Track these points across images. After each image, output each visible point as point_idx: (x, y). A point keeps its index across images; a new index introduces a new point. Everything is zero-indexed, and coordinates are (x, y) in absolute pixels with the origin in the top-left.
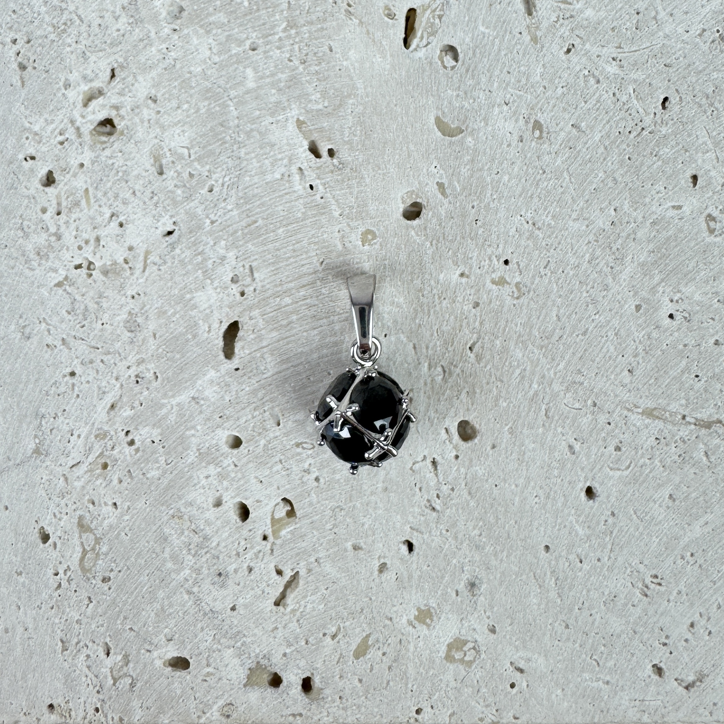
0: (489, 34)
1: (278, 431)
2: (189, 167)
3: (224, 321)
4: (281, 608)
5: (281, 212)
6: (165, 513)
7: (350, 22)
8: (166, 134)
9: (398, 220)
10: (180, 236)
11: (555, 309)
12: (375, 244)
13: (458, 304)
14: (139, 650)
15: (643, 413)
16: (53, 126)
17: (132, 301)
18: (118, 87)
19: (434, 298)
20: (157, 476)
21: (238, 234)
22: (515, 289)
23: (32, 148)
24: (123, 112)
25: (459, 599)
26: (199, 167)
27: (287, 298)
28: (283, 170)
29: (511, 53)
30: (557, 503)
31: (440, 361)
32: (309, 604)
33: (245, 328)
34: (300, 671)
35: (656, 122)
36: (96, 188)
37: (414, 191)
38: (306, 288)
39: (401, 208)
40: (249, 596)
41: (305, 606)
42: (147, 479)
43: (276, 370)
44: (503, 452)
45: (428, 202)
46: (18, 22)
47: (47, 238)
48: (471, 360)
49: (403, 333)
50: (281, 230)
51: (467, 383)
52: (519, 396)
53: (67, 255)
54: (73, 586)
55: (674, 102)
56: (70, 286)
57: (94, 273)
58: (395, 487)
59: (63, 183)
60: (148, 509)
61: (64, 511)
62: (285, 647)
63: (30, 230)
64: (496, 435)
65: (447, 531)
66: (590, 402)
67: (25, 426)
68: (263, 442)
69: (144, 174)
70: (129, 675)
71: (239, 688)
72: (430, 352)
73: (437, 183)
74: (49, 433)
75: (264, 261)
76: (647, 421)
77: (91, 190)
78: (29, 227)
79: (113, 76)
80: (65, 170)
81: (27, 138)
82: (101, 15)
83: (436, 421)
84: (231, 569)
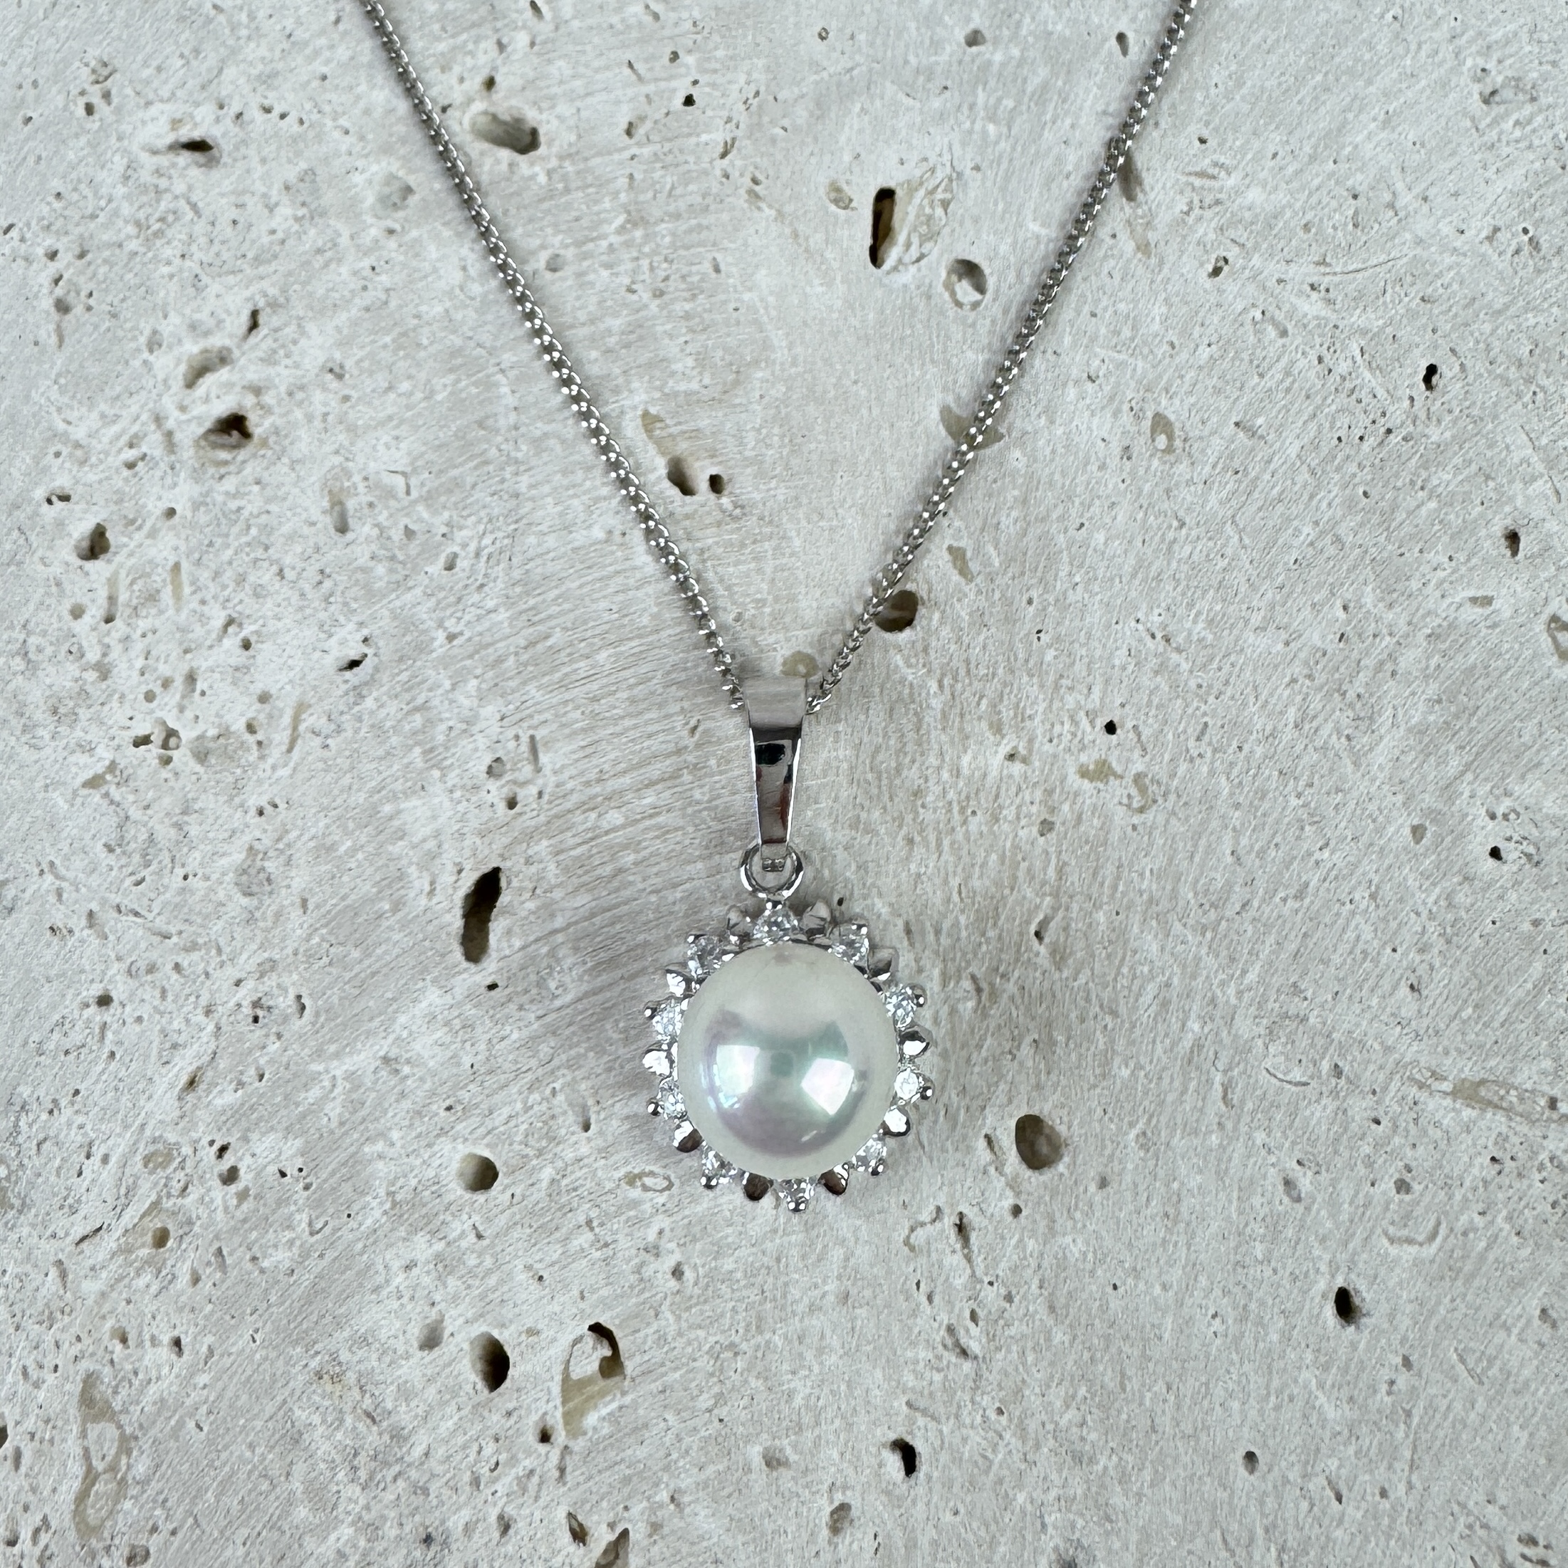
0: (1048, 237)
1: (584, 1145)
2: (407, 515)
3: (467, 867)
5: (606, 617)
6: (299, 1366)
7: (757, 214)
8: (360, 444)
10: (377, 669)
11: (1228, 836)
13: (1005, 826)
15: (1454, 1094)
16: (118, 428)
17: (258, 819)
18: (264, 346)
19: (950, 811)
20: (287, 1264)
21: (506, 665)
22: (1133, 790)
23: (67, 476)
24: (268, 399)
26: (425, 515)
27: (615, 813)
28: (612, 521)
29: (1097, 275)
31: (968, 963)
33: (515, 883)
35: (1416, 417)
36: (198, 562)
38: (659, 787)
42: (262, 1270)
43: (585, 987)
44: (1129, 1196)
45: (930, 592)
46: (64, 217)
47: (77, 674)
48: (1039, 960)
49: (880, 895)
50: (602, 657)
51: (1033, 1019)
52: (1159, 1049)
53: (117, 714)
55: (1449, 375)
56: (118, 785)
57: (175, 754)
58: (868, 1293)
59: (125, 551)
60: (257, 1356)
61: (50, 1360)
63: (41, 657)
64: (1108, 1151)
65: (1000, 1412)
66: (1326, 1066)
68: (547, 1173)
69: (306, 530)
72: (945, 941)
73: (950, 549)
74: (34, 1151)
75: (563, 726)
76: (1467, 1113)
77: (185, 566)
78: (40, 650)
79: (254, 325)
80: (132, 522)
81: (57, 455)
82: (240, 201)
83: (962, 1116)
84: (458, 1522)
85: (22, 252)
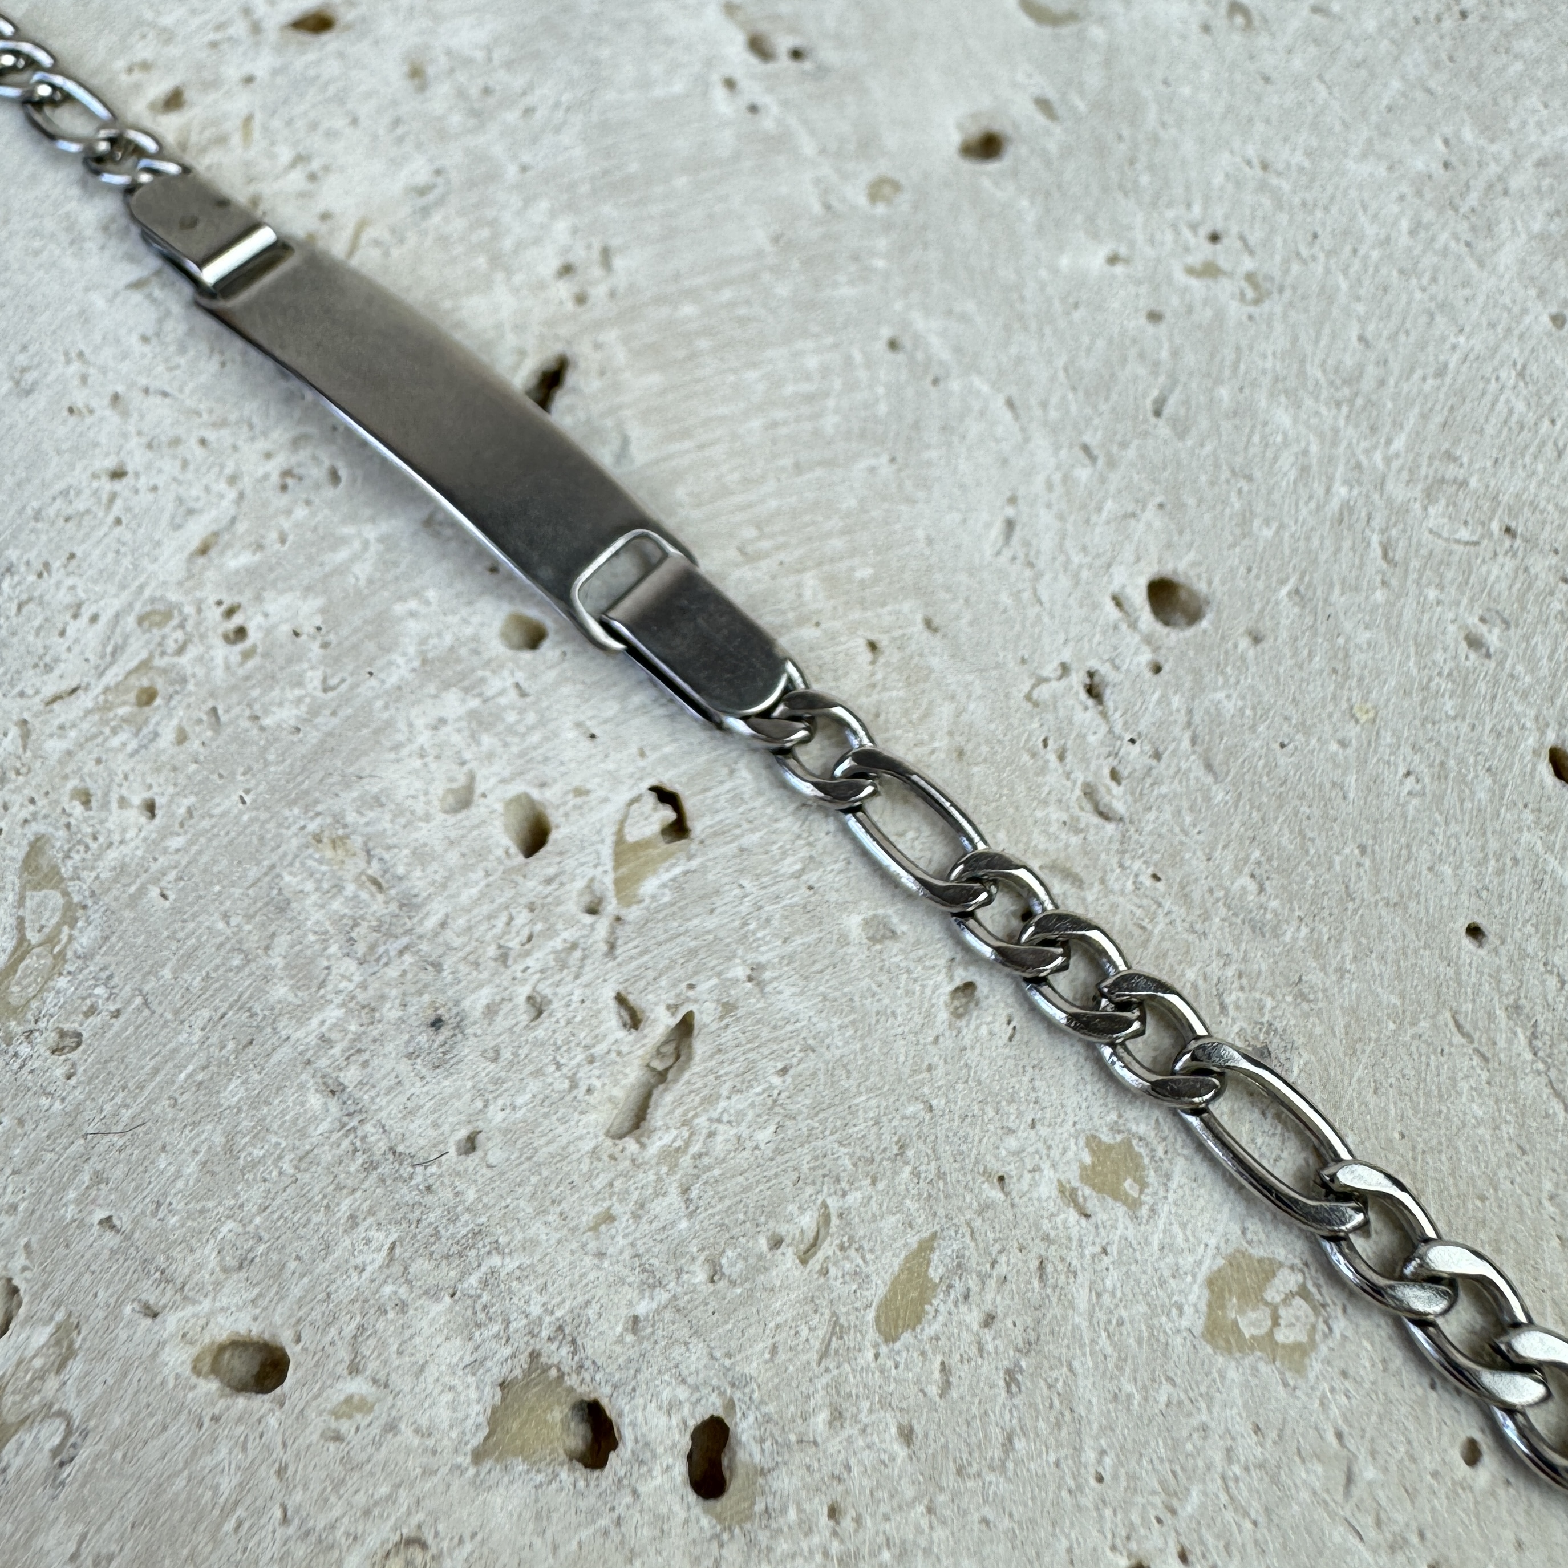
2: (485, 78)
4: (632, 1144)
6: (294, 829)
8: (445, 26)
9: (950, 157)
11: (1353, 323)
12: (901, 201)
13: (1110, 316)
16: (206, 17)
20: (293, 722)
22: (1245, 286)
23: (149, 52)
26: (506, 77)
28: (692, 81)
30: (1473, 793)
31: (1080, 433)
32: (721, 1128)
33: (583, 367)
34: (684, 1394)
36: (272, 113)
37: (983, 113)
39: (956, 140)
40: (528, 1096)
41: (711, 1134)
42: (262, 729)
44: (1287, 651)
45: (1015, 131)
48: (1158, 432)
49: (979, 373)
51: (1156, 481)
52: (1304, 512)
56: (162, 288)
58: (985, 749)
59: (199, 107)
60: (245, 818)
62: (632, 1294)
64: (1257, 607)
65: (1156, 877)
66: (1495, 526)
69: (382, 90)
70: (61, 1413)
71: (458, 1469)
72: (1053, 414)
73: (1036, 99)
77: (258, 117)
80: (210, 84)
83: (1085, 574)
84: (476, 1002)
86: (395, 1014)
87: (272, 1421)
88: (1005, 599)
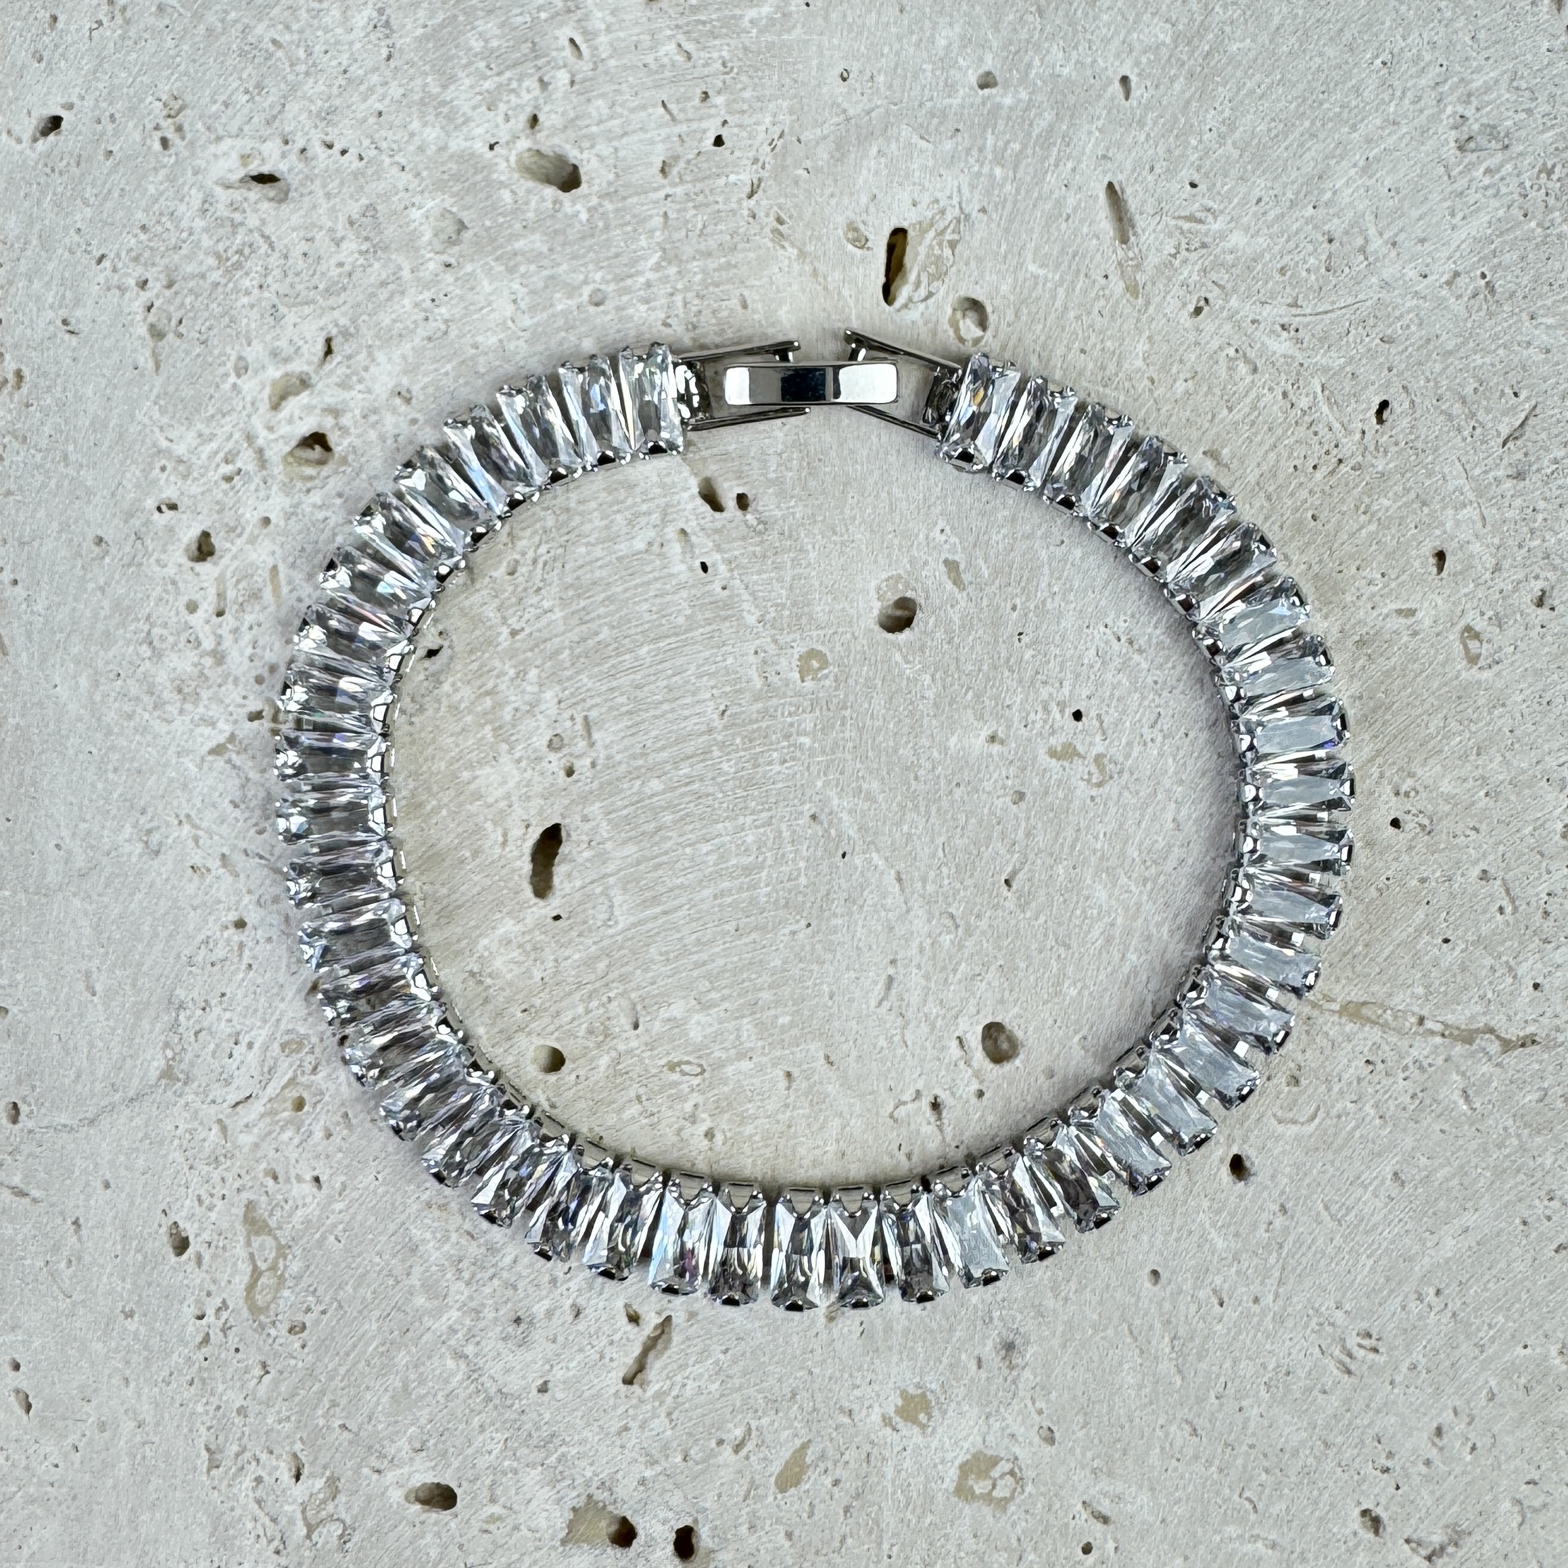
0: (1046, 278)
1: (634, 1041)
3: (534, 824)
4: (635, 1388)
5: (647, 617)
6: (412, 1199)
7: (782, 252)
9: (872, 631)
10: (451, 658)
11: (1173, 806)
12: (826, 677)
13: (984, 797)
14: (359, 1467)
15: (1341, 1012)
16: (214, 445)
18: (338, 371)
19: (938, 783)
21: (562, 657)
22: (1093, 769)
23: (173, 487)
24: (346, 420)
25: (983, 1374)
27: (656, 781)
28: (651, 534)
29: (1089, 313)
30: (1173, 1186)
31: (949, 905)
32: (690, 1382)
33: (574, 837)
34: (670, 1515)
35: (1366, 449)
36: (293, 565)
37: (900, 577)
38: (692, 761)
39: (874, 608)
40: (575, 1363)
41: (684, 1385)
42: (380, 1130)
43: (632, 919)
44: (1070, 1085)
45: (927, 598)
46: (152, 249)
47: (196, 660)
48: (1007, 904)
49: (878, 851)
50: (645, 649)
51: (1000, 949)
52: (1103, 974)
53: (233, 693)
54: (233, 1341)
55: (1399, 410)
56: (238, 753)
58: (860, 1151)
59: (228, 556)
60: (380, 1190)
61: (219, 1191)
62: (643, 1467)
63: (164, 645)
64: (1058, 1050)
67: (145, 1024)
68: (604, 1061)
70: (339, 1519)
71: (554, 1548)
72: (930, 888)
73: (946, 562)
74: (193, 1038)
76: (1350, 1027)
77: (282, 568)
78: (162, 639)
79: (329, 351)
80: (233, 529)
81: (163, 469)
82: (309, 235)
83: (939, 1023)
84: (540, 1309)
85: (115, 283)
86: (492, 1315)
87: (453, 1525)
88: (882, 1042)
